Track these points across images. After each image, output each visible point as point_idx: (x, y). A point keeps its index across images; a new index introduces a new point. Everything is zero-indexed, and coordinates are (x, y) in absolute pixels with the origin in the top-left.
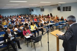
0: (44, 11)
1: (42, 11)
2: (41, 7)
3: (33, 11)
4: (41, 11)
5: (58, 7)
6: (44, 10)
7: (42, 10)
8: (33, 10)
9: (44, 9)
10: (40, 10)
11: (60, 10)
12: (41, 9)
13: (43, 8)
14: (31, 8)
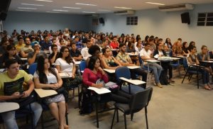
0: (136, 24)
1: (132, 24)
2: (129, 12)
3: (102, 24)
4: (128, 24)
5: (182, 13)
6: (137, 21)
7: (132, 21)
8: (102, 21)
9: (136, 18)
10: (125, 21)
11: (189, 23)
12: (128, 18)
13: (136, 15)
14: (98, 14)
